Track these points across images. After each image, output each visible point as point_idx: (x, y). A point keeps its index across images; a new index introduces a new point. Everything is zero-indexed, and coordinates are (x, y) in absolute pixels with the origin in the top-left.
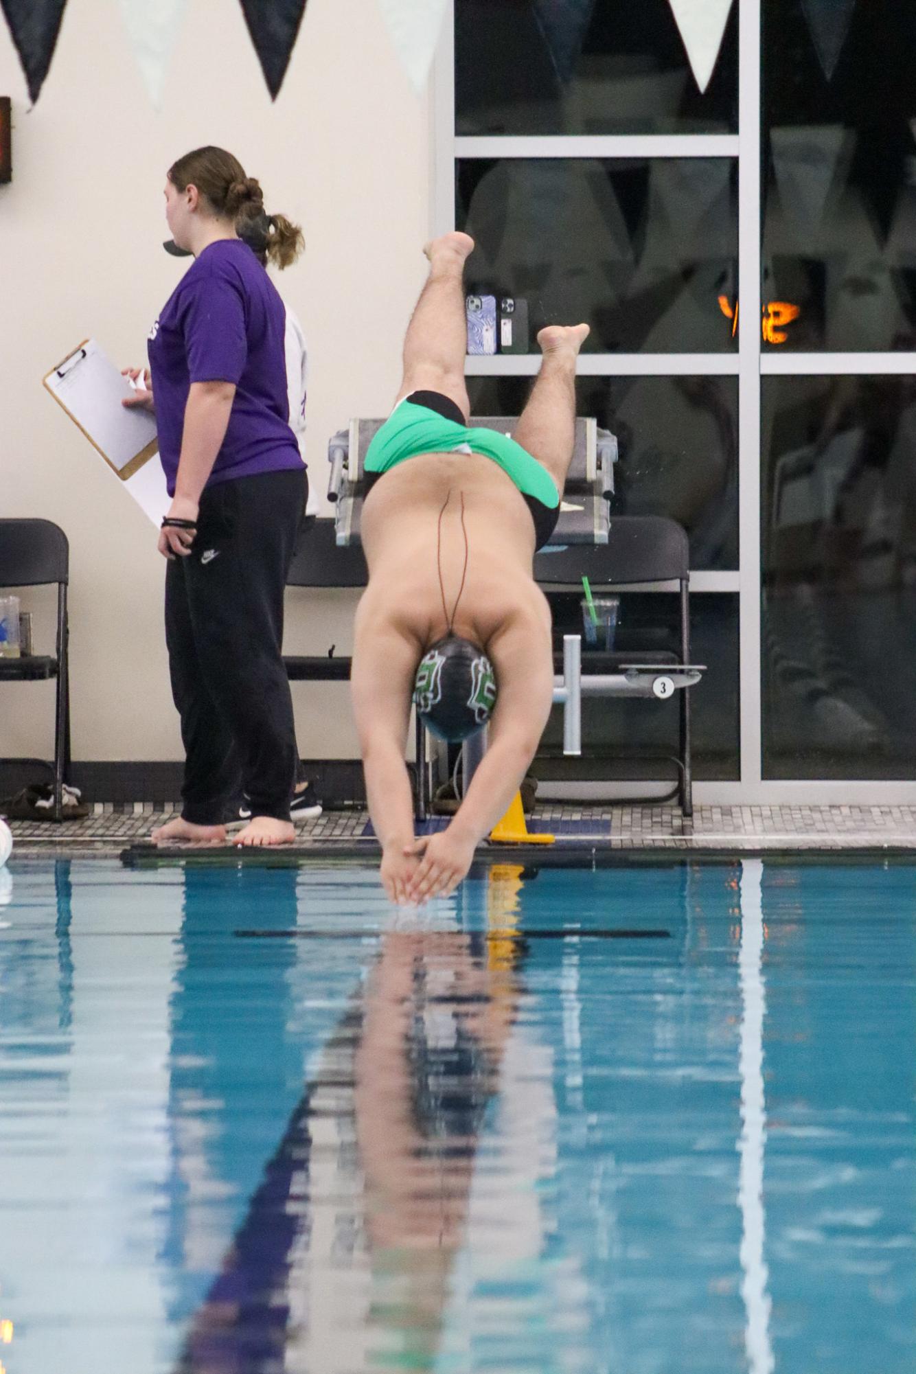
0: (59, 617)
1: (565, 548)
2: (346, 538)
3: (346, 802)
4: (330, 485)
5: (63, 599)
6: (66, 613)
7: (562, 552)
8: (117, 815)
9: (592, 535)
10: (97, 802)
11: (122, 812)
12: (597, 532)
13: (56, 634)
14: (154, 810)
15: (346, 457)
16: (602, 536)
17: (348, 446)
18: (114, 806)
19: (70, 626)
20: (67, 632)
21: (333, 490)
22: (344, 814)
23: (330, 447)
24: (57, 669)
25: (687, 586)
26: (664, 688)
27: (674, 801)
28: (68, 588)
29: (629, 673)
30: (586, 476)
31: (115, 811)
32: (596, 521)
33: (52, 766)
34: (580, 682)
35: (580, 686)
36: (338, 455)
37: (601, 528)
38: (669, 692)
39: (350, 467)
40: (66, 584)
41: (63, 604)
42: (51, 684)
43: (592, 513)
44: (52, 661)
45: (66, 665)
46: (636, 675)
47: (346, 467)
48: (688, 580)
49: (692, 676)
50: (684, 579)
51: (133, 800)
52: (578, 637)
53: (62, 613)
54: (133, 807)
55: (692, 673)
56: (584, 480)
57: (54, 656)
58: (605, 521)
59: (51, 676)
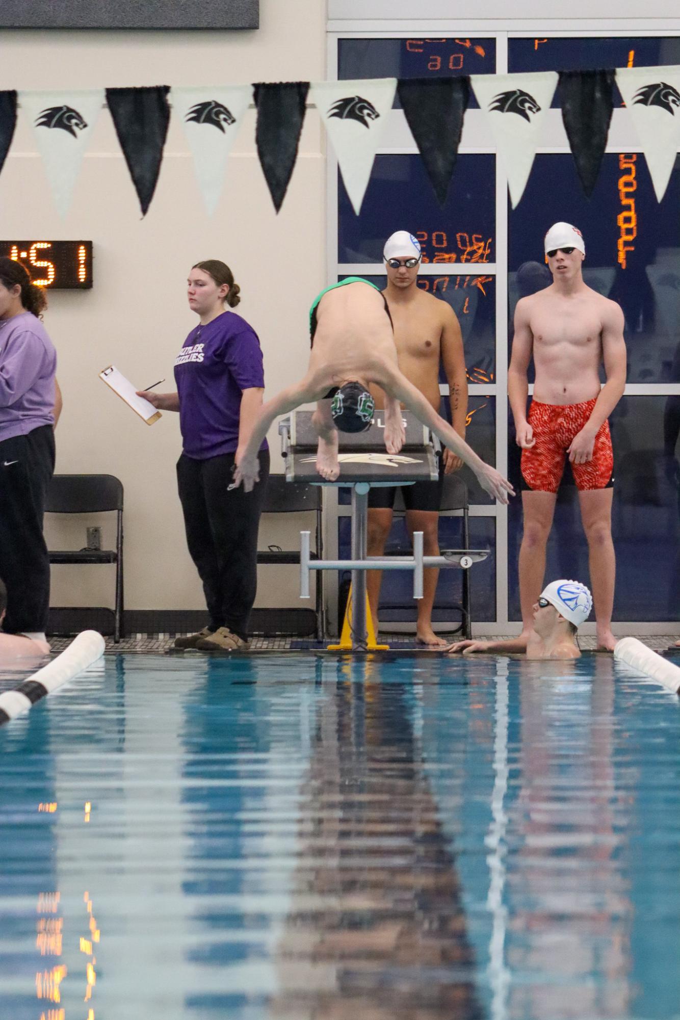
0: (118, 529)
1: (414, 483)
2: (292, 477)
3: (277, 633)
4: (282, 447)
5: (120, 519)
6: (122, 527)
7: (413, 485)
8: (149, 640)
9: (429, 476)
10: (138, 633)
11: (152, 638)
12: (432, 474)
13: (116, 538)
14: (170, 638)
15: (289, 432)
16: (435, 476)
17: (290, 426)
18: (148, 635)
19: (124, 534)
20: (122, 537)
21: (284, 451)
22: (277, 639)
23: (280, 426)
24: (115, 558)
25: (468, 513)
26: (466, 562)
27: (459, 633)
28: (123, 512)
29: (447, 554)
30: (423, 441)
31: (148, 638)
32: (431, 468)
33: (114, 612)
34: (422, 560)
35: (422, 562)
36: (285, 431)
37: (434, 472)
38: (470, 565)
39: (292, 438)
40: (122, 510)
41: (120, 521)
42: (113, 567)
43: (428, 463)
44: (114, 553)
45: (122, 556)
46: (451, 555)
47: (289, 438)
48: (468, 509)
49: (482, 556)
50: (466, 509)
51: (158, 632)
52: (422, 533)
53: (120, 529)
54: (158, 635)
55: (482, 554)
56: (422, 445)
57: (115, 551)
58: (436, 468)
59: (114, 562)
